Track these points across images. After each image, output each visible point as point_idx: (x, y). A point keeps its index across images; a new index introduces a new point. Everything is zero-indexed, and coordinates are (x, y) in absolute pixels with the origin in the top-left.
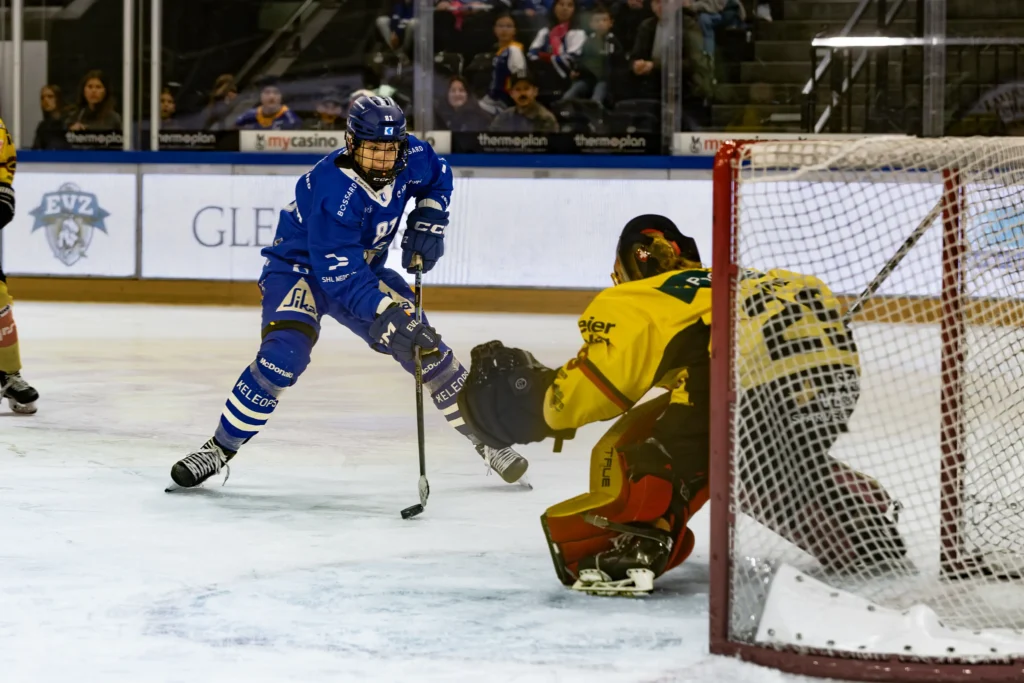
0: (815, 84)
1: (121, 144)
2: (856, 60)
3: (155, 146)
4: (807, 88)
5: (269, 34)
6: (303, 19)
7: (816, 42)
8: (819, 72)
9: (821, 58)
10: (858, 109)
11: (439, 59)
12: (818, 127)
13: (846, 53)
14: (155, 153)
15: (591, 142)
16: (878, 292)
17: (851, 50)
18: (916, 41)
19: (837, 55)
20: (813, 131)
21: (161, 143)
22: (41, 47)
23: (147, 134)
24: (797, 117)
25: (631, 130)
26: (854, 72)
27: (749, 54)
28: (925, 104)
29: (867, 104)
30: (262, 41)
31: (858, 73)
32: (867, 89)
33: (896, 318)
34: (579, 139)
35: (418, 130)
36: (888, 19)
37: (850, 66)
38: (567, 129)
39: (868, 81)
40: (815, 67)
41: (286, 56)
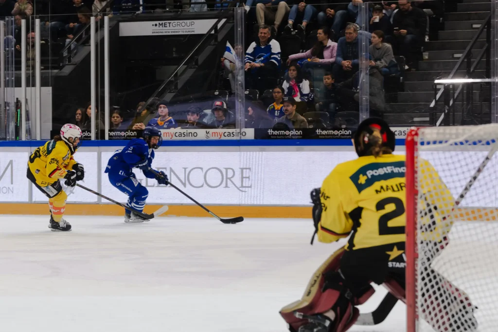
0: (436, 102)
1: (90, 137)
2: (456, 90)
3: (107, 138)
4: (432, 105)
5: (162, 82)
6: (179, 74)
7: (436, 81)
8: (438, 96)
9: (439, 89)
10: (459, 114)
11: (247, 92)
12: (438, 123)
13: (451, 87)
14: (107, 141)
15: (324, 132)
16: (460, 205)
17: (454, 85)
18: (487, 80)
19: (447, 88)
20: (435, 125)
21: (110, 136)
22: (49, 90)
23: (103, 132)
24: (428, 119)
25: (344, 126)
26: (456, 96)
27: (402, 88)
28: (492, 111)
29: (463, 112)
30: (160, 85)
31: (458, 96)
32: (463, 105)
33: (475, 218)
34: (318, 131)
35: (238, 128)
36: (472, 70)
37: (454, 93)
38: (311, 127)
39: (463, 101)
40: (436, 94)
41: (170, 92)
